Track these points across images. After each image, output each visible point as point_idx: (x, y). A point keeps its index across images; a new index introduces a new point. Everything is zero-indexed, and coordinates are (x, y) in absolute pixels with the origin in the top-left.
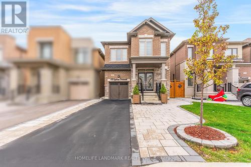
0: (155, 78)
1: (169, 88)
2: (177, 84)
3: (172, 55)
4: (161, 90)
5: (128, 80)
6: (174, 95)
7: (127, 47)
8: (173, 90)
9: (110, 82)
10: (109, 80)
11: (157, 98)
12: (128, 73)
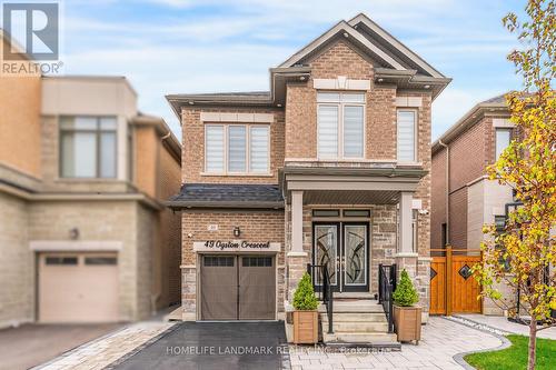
0: (377, 245)
1: (426, 279)
2: (457, 263)
3: (437, 151)
4: (398, 294)
5: (275, 247)
6: (444, 306)
7: (270, 117)
8: (441, 287)
9: (201, 255)
10: (199, 246)
11: (383, 325)
12: (274, 219)
